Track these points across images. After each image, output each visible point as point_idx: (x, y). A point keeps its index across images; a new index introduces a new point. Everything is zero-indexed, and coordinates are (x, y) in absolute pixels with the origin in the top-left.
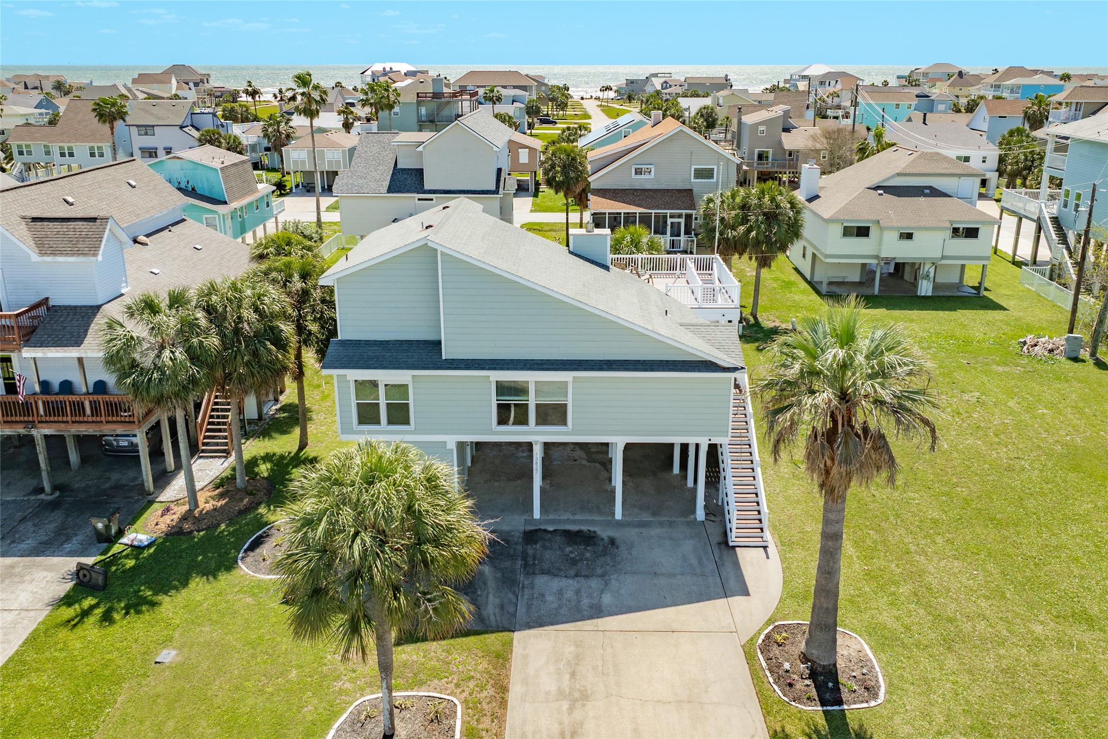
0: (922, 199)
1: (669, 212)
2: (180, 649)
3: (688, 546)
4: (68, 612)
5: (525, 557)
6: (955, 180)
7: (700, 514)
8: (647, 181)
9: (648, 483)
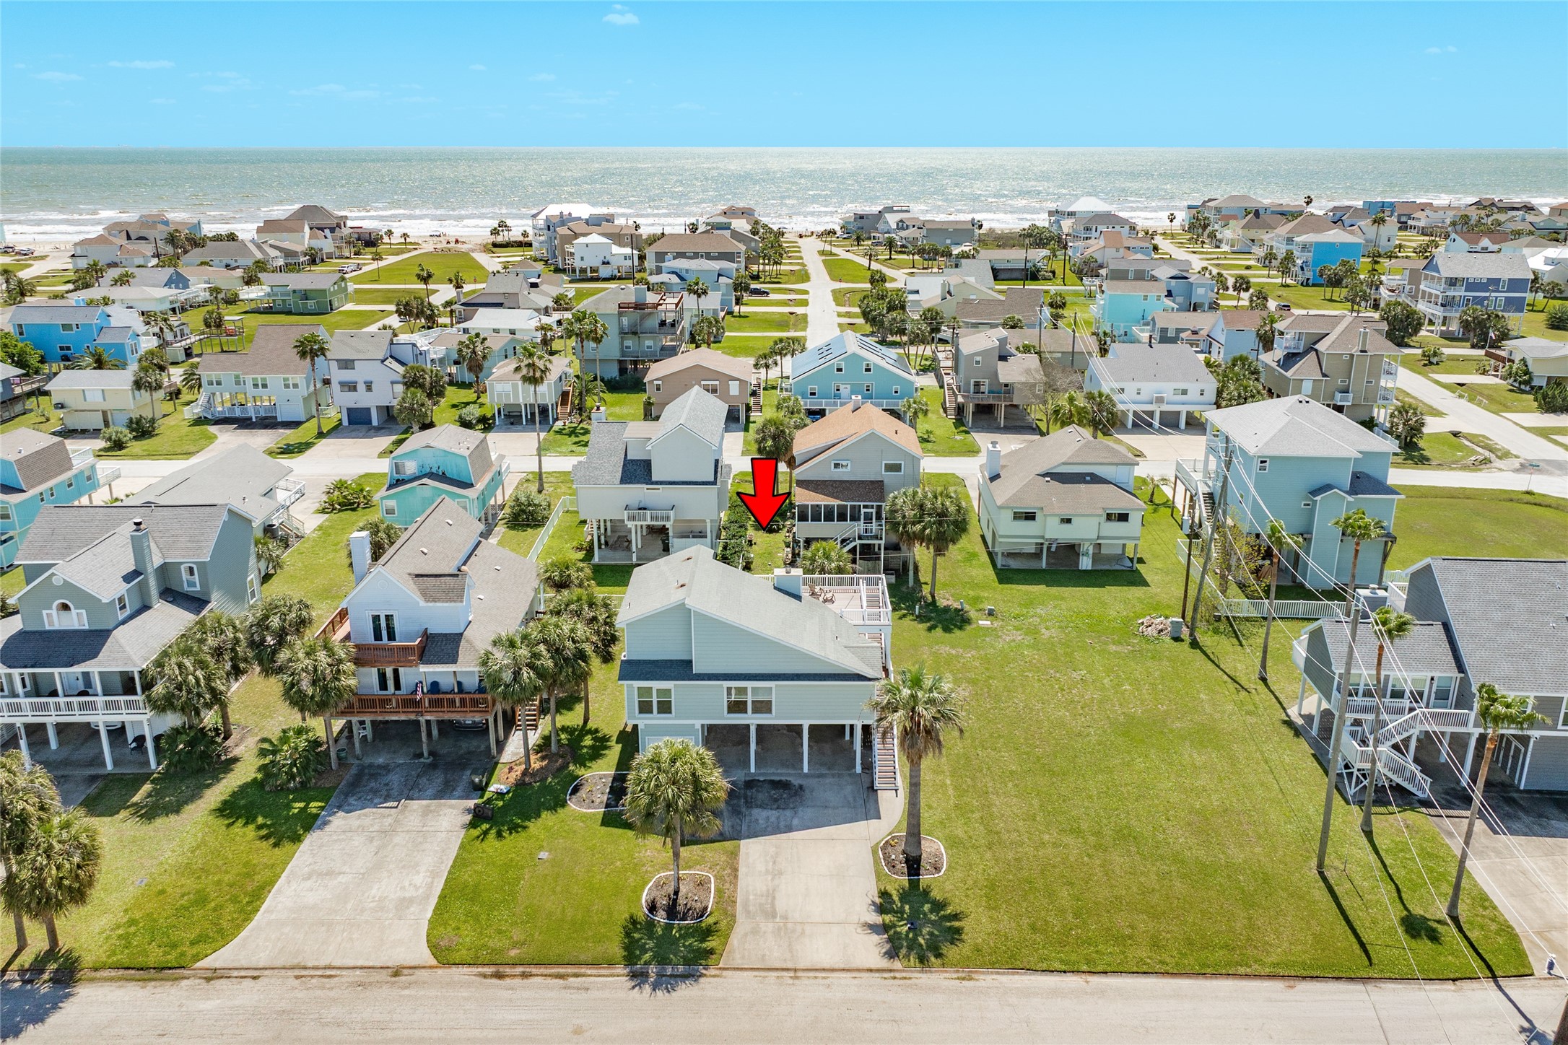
0: (1083, 486)
1: (862, 504)
2: (550, 851)
3: (849, 789)
4: (476, 832)
5: (745, 797)
7: (859, 769)
8: (845, 474)
9: (827, 747)
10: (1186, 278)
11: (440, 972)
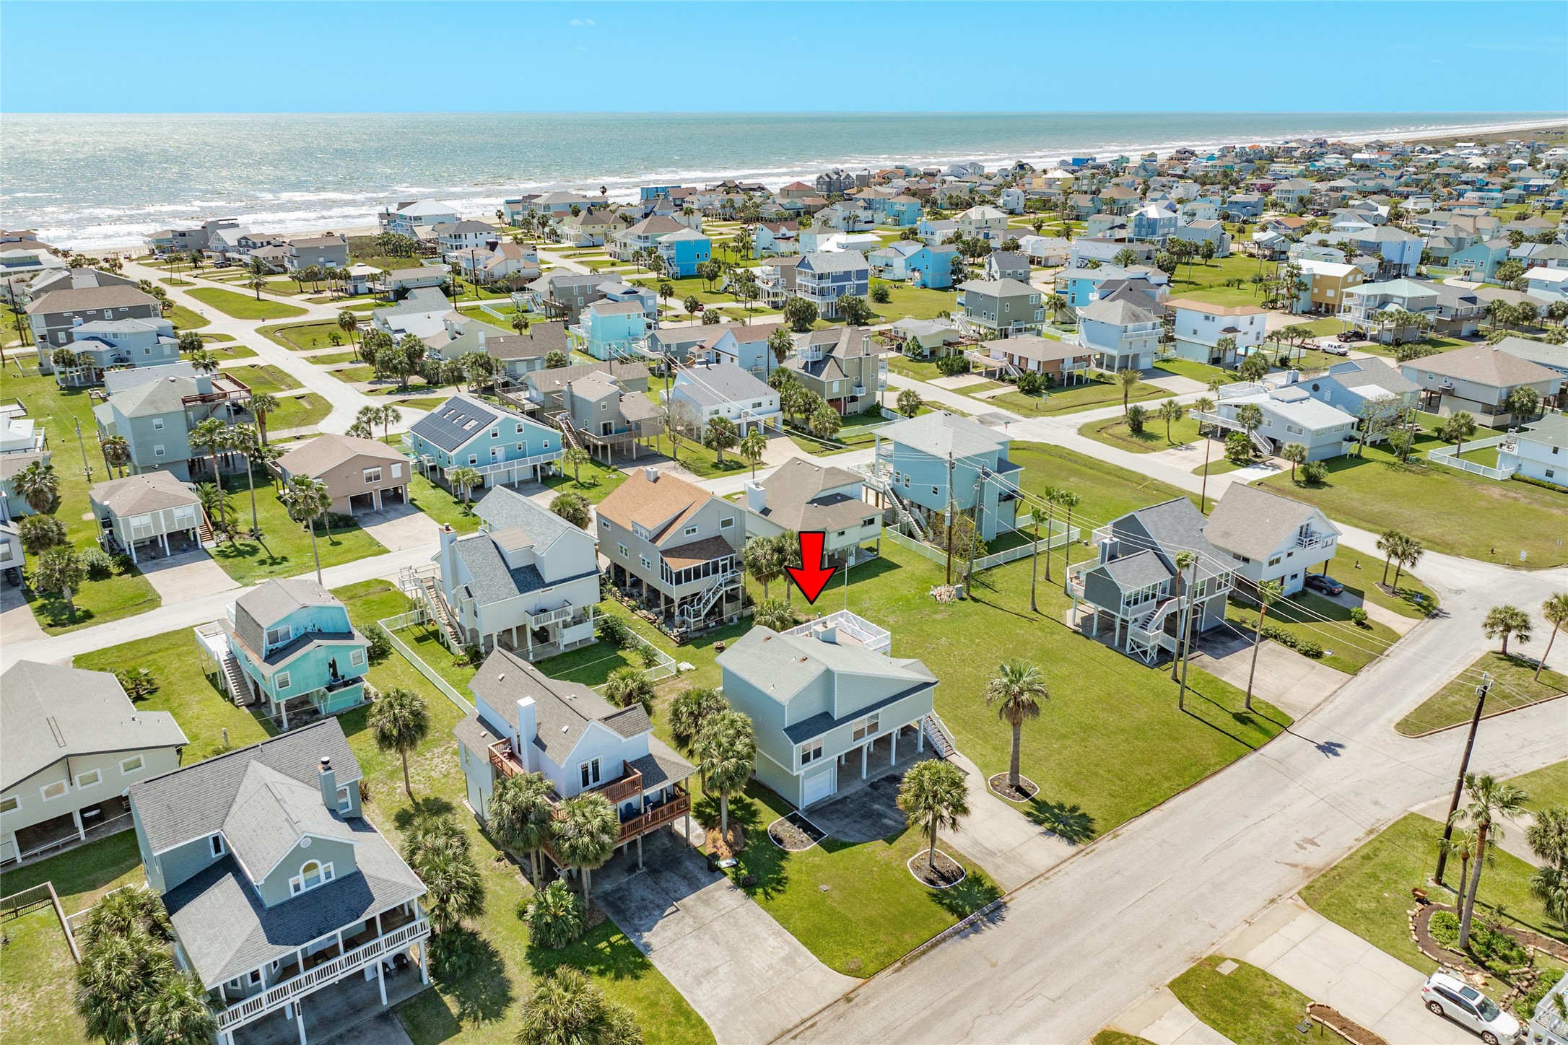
0: (839, 504)
1: (720, 558)
4: (760, 897)
6: (850, 486)
7: (921, 749)
8: (693, 538)
10: (636, 292)
11: (871, 983)
